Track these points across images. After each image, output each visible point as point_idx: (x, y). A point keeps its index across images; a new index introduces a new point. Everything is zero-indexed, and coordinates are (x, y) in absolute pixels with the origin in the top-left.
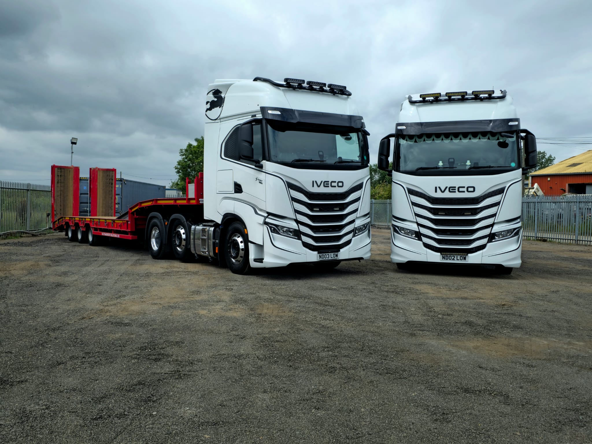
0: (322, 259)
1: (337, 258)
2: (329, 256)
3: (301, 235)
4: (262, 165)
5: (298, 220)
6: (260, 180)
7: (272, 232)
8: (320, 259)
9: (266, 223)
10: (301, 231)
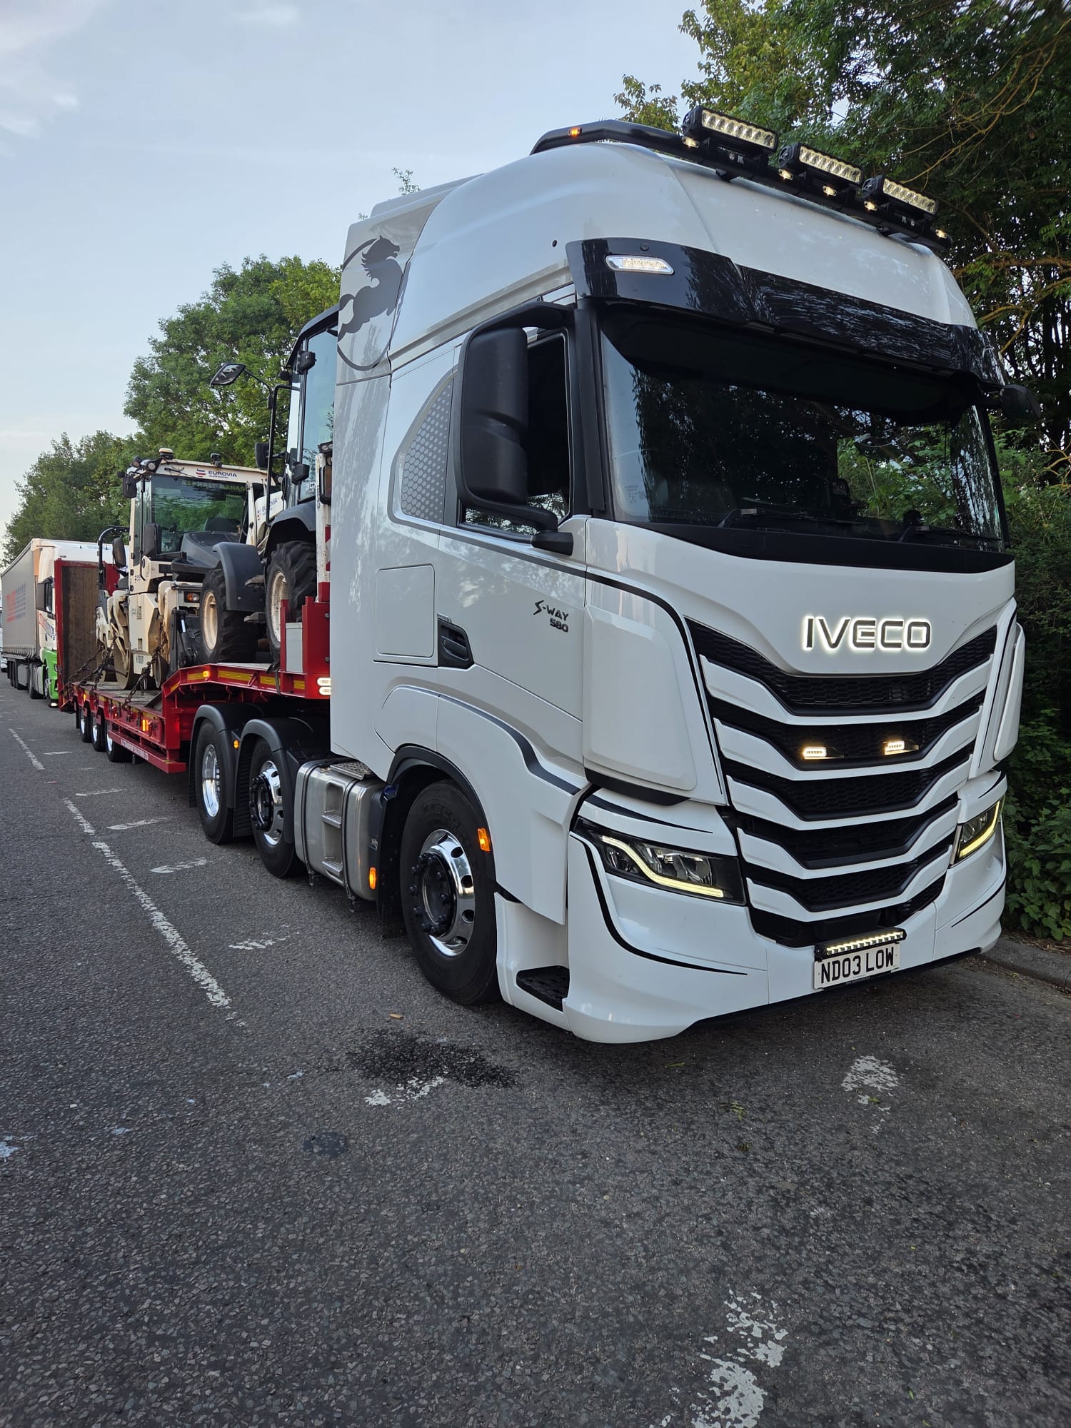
0: (832, 983)
1: (890, 968)
2: (859, 965)
3: (749, 880)
4: (570, 535)
5: (738, 808)
6: (558, 615)
7: (608, 869)
8: (827, 984)
9: (579, 825)
10: (748, 860)
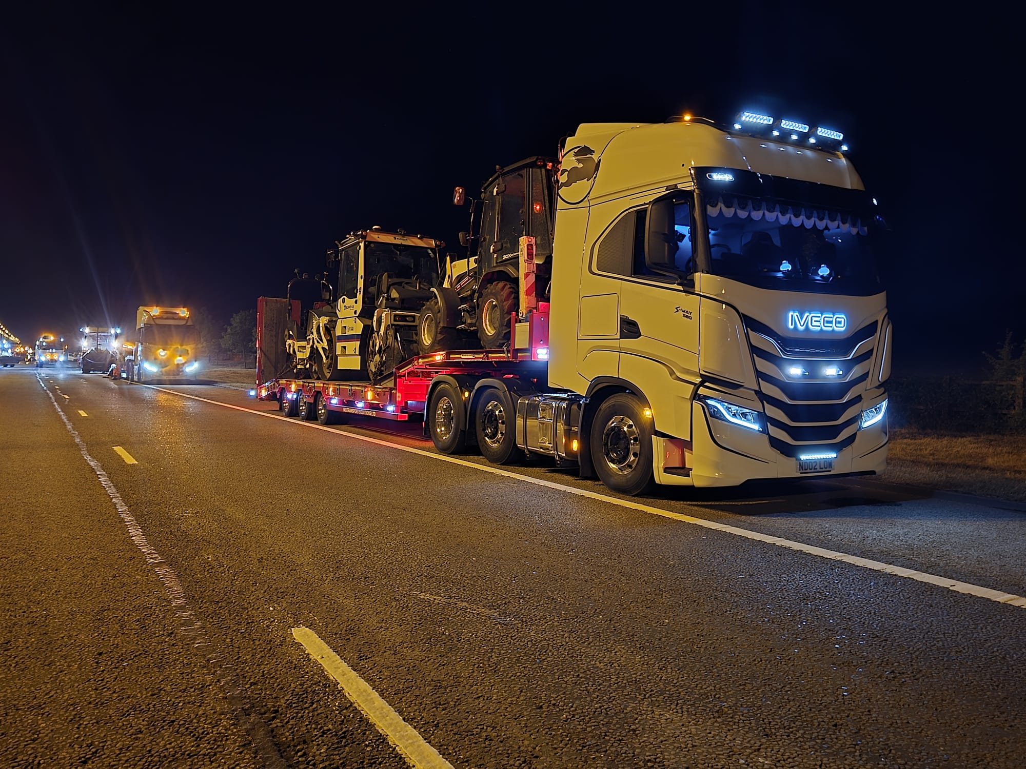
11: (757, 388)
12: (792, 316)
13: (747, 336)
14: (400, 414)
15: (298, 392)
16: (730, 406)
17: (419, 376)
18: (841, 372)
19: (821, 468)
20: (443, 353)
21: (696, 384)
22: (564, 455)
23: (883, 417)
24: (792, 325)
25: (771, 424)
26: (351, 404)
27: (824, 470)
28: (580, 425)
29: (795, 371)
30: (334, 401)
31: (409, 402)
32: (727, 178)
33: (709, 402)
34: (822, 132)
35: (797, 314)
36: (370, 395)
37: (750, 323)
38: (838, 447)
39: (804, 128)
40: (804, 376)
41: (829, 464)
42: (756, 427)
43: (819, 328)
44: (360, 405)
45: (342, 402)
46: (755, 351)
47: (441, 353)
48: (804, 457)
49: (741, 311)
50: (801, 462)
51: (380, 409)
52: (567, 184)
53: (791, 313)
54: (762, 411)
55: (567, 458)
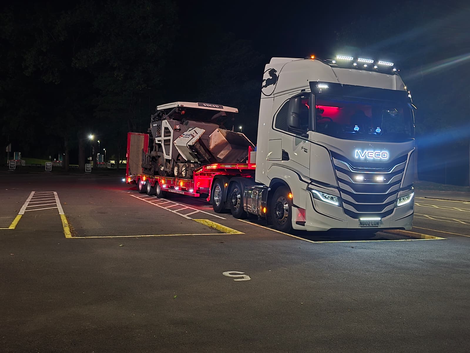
11: (337, 185)
12: (357, 152)
13: (332, 161)
14: (195, 194)
15: (146, 181)
16: (324, 194)
17: (205, 175)
18: (385, 179)
19: (372, 225)
20: (217, 164)
21: (309, 183)
22: (261, 214)
23: (410, 201)
24: (357, 156)
25: (344, 203)
26: (172, 188)
27: (374, 226)
28: (266, 201)
29: (359, 178)
30: (164, 186)
31: (200, 187)
32: (326, 87)
33: (313, 191)
34: (381, 63)
35: (360, 151)
36: (181, 184)
37: (333, 155)
38: (383, 215)
39: (371, 61)
40: (364, 181)
41: (377, 223)
42: (337, 204)
43: (372, 158)
44: (177, 188)
45: (167, 187)
46: (336, 168)
47: (216, 164)
48: (362, 219)
49: (329, 149)
50: (361, 221)
51: (186, 191)
52: (266, 86)
53: (356, 151)
54: (339, 196)
55: (262, 216)
